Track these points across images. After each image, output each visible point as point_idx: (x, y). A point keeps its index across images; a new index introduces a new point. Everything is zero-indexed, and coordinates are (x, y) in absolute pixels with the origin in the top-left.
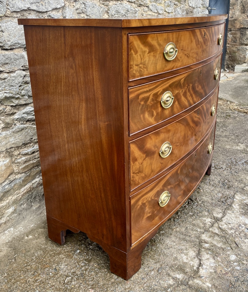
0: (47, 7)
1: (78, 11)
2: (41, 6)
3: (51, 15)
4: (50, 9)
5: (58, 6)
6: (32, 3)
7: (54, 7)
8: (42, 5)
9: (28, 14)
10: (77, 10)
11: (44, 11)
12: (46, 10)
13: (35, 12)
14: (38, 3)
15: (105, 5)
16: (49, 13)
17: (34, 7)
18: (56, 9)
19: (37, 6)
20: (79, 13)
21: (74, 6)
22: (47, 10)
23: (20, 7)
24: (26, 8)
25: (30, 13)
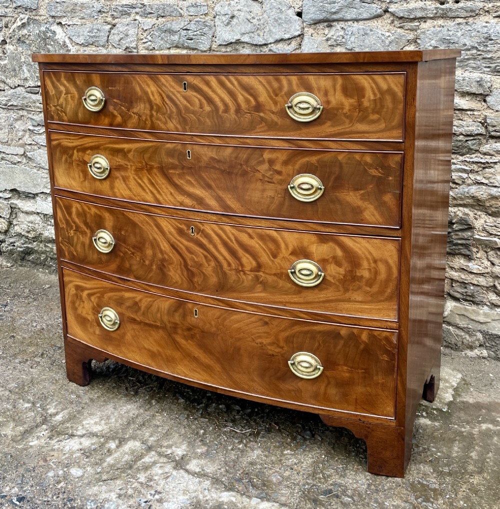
0: (265, 38)
1: (329, 43)
2: (256, 37)
3: (271, 48)
4: (271, 40)
5: (285, 35)
6: (244, 34)
7: (278, 37)
8: (259, 35)
9: (241, 48)
10: (327, 40)
11: (260, 43)
12: (263, 42)
13: (249, 45)
14: (253, 32)
15: (406, 30)
16: (270, 46)
17: (245, 39)
18: (282, 40)
19: (250, 37)
20: (333, 46)
21: (324, 34)
22: (266, 43)
23: (226, 40)
24: (234, 41)
25: (243, 47)
